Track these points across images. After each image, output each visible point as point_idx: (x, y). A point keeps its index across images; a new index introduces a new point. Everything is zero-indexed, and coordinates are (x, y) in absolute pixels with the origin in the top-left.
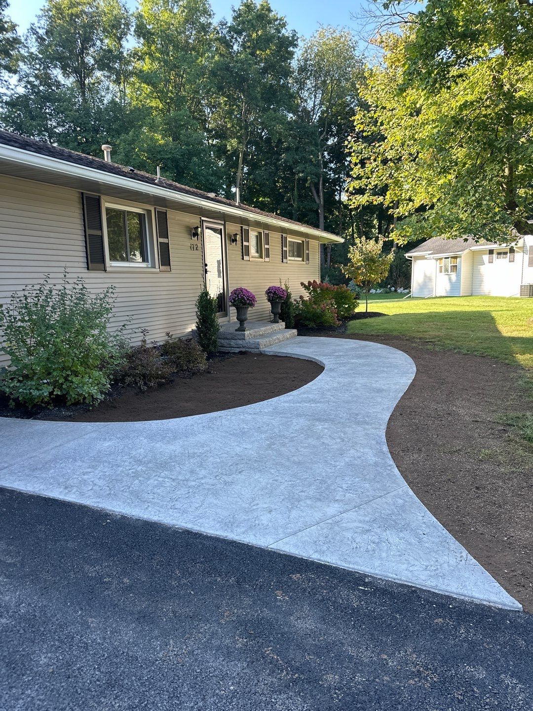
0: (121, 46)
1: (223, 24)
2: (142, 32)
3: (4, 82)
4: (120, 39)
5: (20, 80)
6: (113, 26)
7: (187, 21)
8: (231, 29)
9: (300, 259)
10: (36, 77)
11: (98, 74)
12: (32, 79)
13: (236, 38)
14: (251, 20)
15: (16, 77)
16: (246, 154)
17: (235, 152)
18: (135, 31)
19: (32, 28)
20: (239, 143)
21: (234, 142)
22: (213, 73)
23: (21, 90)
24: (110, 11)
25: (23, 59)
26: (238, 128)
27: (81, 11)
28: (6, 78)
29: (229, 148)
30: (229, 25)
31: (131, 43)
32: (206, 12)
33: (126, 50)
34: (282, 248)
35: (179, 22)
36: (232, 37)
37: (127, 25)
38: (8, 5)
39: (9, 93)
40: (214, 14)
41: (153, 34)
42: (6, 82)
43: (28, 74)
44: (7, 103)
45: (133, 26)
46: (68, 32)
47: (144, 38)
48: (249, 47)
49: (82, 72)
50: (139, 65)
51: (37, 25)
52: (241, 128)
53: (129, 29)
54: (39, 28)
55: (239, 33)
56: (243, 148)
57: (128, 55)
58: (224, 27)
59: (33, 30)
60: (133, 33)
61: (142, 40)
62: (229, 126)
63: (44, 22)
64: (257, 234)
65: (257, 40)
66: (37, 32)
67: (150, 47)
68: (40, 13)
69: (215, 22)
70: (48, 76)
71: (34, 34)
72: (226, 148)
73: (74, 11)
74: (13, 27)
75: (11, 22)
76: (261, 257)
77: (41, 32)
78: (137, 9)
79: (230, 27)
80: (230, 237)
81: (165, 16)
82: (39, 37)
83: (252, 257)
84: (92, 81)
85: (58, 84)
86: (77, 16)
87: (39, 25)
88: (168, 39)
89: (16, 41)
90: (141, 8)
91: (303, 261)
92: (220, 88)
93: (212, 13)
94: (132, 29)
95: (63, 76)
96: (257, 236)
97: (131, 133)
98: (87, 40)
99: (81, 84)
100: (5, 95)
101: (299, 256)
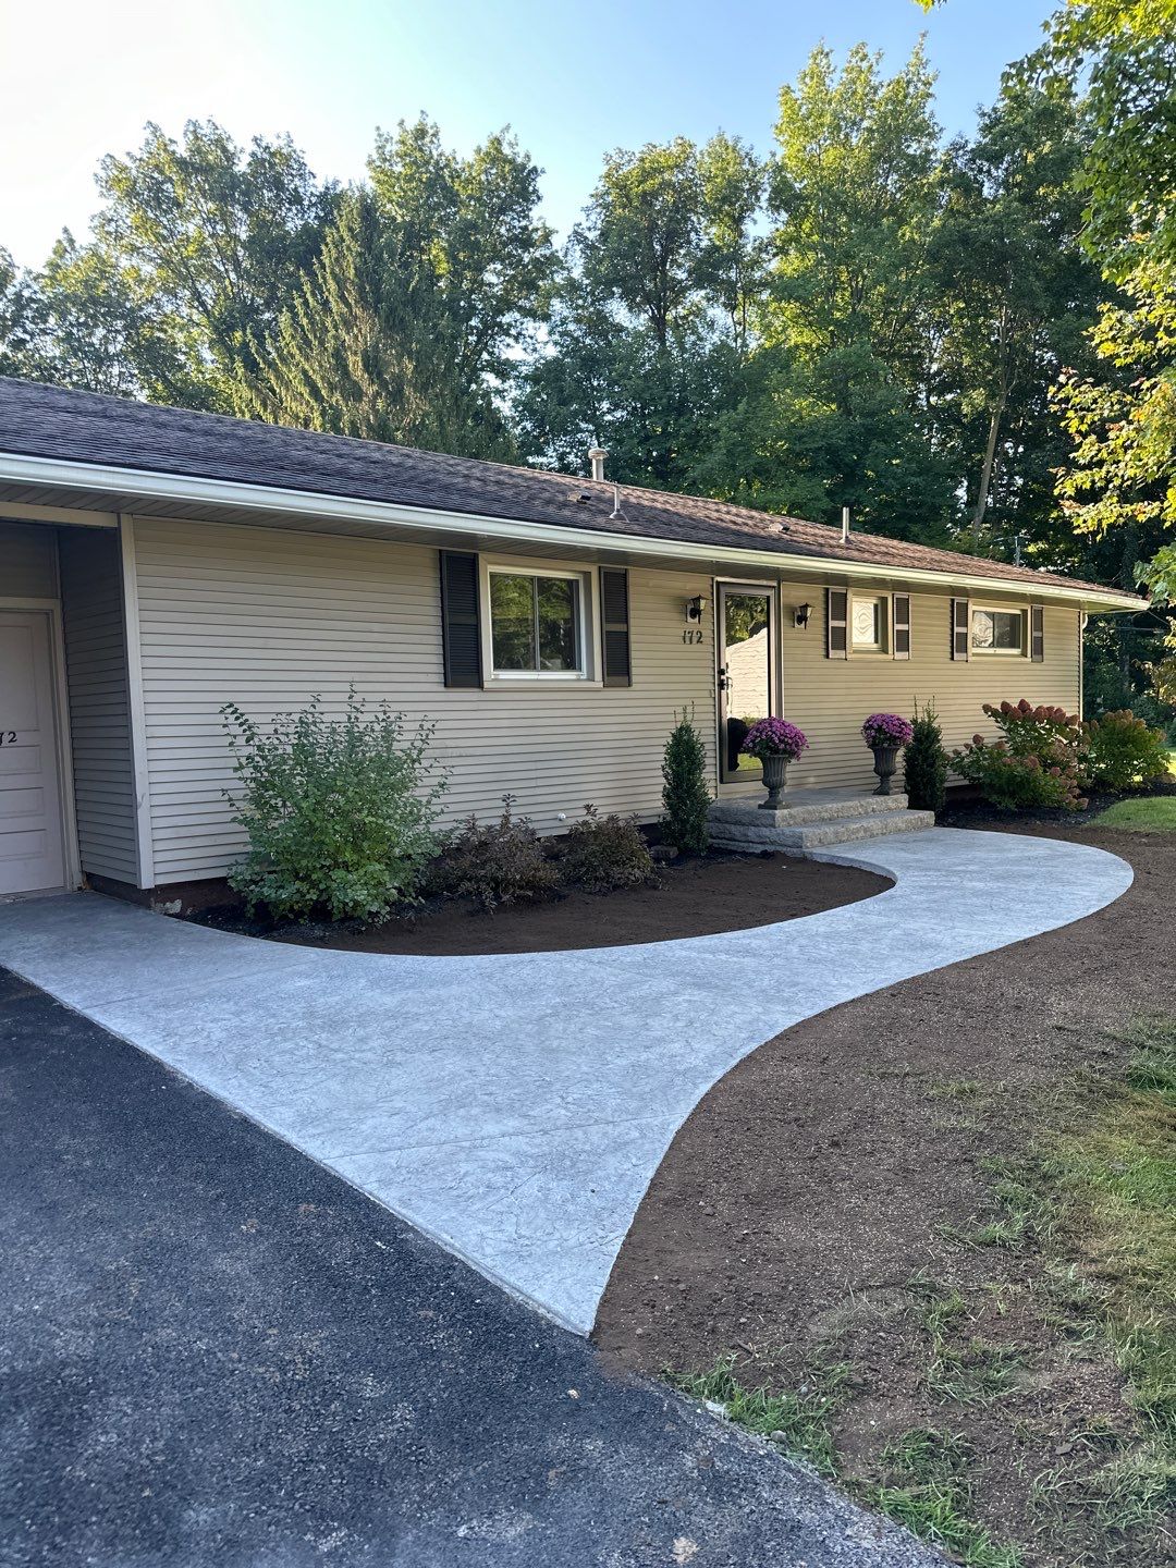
0: (741, 235)
1: (957, 147)
2: (785, 199)
3: (528, 340)
4: (738, 221)
5: (551, 333)
6: (725, 200)
7: (876, 158)
8: (980, 153)
9: (1016, 651)
10: (578, 320)
11: (696, 296)
12: (572, 327)
13: (989, 171)
14: (1020, 126)
15: (544, 327)
16: (1005, 420)
17: (982, 416)
18: (770, 199)
19: (576, 232)
20: (991, 396)
21: (978, 396)
22: (933, 256)
23: (551, 352)
24: (722, 170)
25: (557, 292)
26: (987, 364)
27: (660, 184)
28: (531, 332)
29: (966, 409)
30: (971, 146)
31: (762, 225)
32: (923, 130)
33: (751, 239)
34: (952, 630)
35: (857, 163)
36: (980, 171)
37: (754, 190)
38: (539, 198)
39: (530, 359)
40: (941, 130)
41: (807, 198)
42: (532, 338)
43: (566, 318)
44: (526, 378)
45: (765, 190)
46: (634, 227)
47: (786, 211)
48: (1018, 185)
49: (661, 297)
50: (774, 265)
51: (585, 225)
52: (995, 363)
53: (758, 198)
54: (589, 229)
55: (995, 159)
56: (998, 407)
57: (754, 249)
58: (961, 152)
59: (578, 236)
60: (764, 204)
61: (784, 216)
62: (966, 361)
63: (597, 219)
64: (875, 602)
65: (1036, 167)
66: (586, 238)
67: (798, 227)
68: (590, 202)
69: (941, 146)
70: (602, 317)
71: (579, 242)
72: (960, 411)
73: (647, 186)
74: (546, 239)
75: (546, 228)
76: (884, 650)
77: (592, 236)
78: (774, 155)
79: (972, 150)
80: (791, 610)
81: (829, 158)
82: (587, 246)
83: (855, 652)
84: (683, 312)
85: (619, 329)
86: (655, 194)
87: (589, 224)
88: (837, 203)
89: (552, 260)
90: (781, 152)
91: (1024, 655)
92: (948, 283)
93: (936, 129)
94: (765, 196)
95: (630, 310)
96: (876, 606)
97: (741, 407)
98: (675, 236)
99: (659, 322)
100: (524, 363)
101: (1013, 645)
